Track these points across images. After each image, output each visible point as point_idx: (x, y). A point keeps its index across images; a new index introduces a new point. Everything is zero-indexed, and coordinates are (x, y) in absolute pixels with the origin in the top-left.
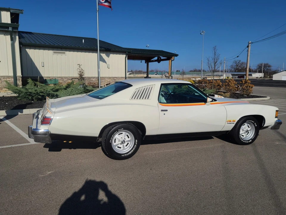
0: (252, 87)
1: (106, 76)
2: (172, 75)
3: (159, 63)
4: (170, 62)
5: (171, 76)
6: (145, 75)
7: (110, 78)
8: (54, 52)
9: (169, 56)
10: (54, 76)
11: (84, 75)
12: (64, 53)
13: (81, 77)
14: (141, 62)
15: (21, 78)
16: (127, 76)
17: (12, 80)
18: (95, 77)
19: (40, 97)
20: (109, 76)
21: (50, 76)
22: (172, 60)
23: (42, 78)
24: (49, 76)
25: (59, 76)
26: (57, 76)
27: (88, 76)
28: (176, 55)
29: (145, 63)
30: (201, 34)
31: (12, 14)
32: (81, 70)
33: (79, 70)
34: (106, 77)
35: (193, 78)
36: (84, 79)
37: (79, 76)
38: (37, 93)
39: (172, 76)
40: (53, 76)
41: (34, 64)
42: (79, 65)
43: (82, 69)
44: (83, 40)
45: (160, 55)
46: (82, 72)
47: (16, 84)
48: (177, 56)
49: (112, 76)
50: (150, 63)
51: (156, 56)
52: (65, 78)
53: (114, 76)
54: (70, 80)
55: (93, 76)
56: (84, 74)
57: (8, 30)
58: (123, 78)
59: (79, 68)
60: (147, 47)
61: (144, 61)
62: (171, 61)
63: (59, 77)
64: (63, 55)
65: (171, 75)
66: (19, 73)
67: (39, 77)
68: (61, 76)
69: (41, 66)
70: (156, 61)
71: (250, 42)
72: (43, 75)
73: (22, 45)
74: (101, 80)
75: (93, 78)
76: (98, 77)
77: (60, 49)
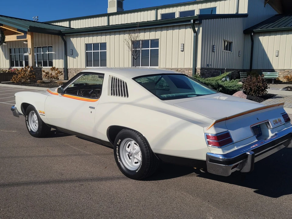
10: (291, 68)
15: (200, 70)
17: (191, 72)
72: (275, 67)
73: (254, 33)
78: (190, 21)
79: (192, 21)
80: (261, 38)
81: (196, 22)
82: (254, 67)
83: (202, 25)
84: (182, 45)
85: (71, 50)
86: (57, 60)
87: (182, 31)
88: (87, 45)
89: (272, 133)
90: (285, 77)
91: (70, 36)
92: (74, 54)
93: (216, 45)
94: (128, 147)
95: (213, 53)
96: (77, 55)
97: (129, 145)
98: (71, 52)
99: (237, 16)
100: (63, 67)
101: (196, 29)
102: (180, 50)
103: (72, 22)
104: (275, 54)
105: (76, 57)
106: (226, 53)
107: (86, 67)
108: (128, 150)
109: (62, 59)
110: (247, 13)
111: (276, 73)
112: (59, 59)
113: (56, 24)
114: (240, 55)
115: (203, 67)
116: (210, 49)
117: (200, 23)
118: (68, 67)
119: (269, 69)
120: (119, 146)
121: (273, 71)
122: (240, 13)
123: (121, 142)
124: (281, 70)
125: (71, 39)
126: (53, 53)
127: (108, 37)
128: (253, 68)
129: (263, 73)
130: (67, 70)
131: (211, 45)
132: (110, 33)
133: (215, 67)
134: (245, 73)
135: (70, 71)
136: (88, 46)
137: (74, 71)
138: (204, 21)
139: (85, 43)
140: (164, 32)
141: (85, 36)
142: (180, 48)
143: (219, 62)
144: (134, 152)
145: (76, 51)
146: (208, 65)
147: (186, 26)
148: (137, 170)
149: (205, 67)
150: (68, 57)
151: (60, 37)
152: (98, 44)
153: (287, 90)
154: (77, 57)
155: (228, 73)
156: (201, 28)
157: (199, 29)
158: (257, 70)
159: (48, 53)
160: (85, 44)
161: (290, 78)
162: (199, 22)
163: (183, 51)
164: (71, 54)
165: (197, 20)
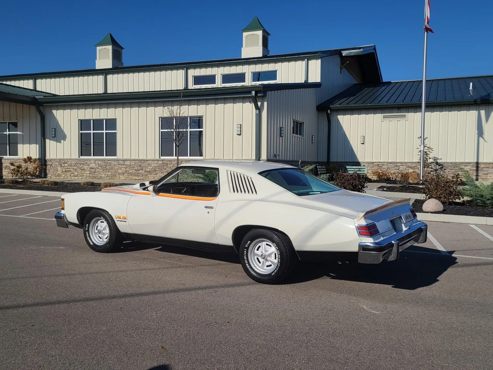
8: (384, 117)
10: (382, 161)
12: (404, 116)
18: (470, 163)
21: (374, 161)
24: (371, 161)
25: (390, 161)
26: (387, 161)
27: (454, 161)
36: (442, 168)
40: (379, 161)
41: (348, 142)
44: (471, 84)
52: (402, 165)
54: (411, 168)
55: (466, 161)
57: (249, 95)
63: (390, 163)
64: (402, 122)
68: (395, 161)
69: (359, 143)
72: (360, 160)
73: (331, 110)
74: (487, 169)
75: (466, 166)
76: (477, 163)
77: (397, 110)
78: (250, 92)
79: (253, 93)
80: (340, 118)
81: (259, 95)
82: (333, 159)
83: (266, 99)
84: (239, 126)
85: (54, 130)
86: (26, 146)
87: (238, 105)
88: (81, 121)
89: (406, 227)
90: (375, 173)
91: (50, 106)
92: (59, 135)
93: (284, 126)
94: (258, 250)
95: (281, 138)
96: (64, 138)
97: (260, 247)
98: (54, 133)
99: (306, 85)
100: (38, 157)
101: (259, 104)
102: (236, 133)
103: (39, 81)
104: (360, 141)
105: (62, 141)
106: (296, 138)
107: (79, 157)
108: (259, 252)
109: (36, 144)
110: (320, 81)
111: (364, 167)
112: (30, 144)
113: (10, 84)
114: (313, 142)
115: (269, 158)
116: (277, 132)
117: (264, 97)
118: (48, 157)
119: (353, 161)
120: (247, 249)
121: (358, 164)
122: (310, 81)
123: (250, 243)
124: (369, 163)
125: (54, 112)
126: (18, 133)
127: (119, 110)
128: (331, 161)
129: (347, 167)
130: (45, 161)
131: (278, 126)
132: (123, 105)
133: (283, 159)
134: (323, 167)
135: (51, 163)
136: (84, 124)
137: (57, 163)
138: (269, 93)
139: (79, 118)
140: (211, 107)
141: (78, 107)
142: (236, 131)
143: (288, 151)
144: (267, 254)
145: (62, 131)
146: (275, 156)
147: (244, 100)
148: (272, 273)
149: (272, 158)
150: (47, 141)
151: (33, 108)
152: (102, 120)
153: (383, 190)
154: (64, 140)
155: (311, 167)
156: (265, 103)
157: (262, 105)
158: (336, 162)
159: (8, 133)
160: (79, 120)
161: (381, 174)
162: (263, 94)
163: (240, 135)
164: (54, 136)
165: (261, 91)
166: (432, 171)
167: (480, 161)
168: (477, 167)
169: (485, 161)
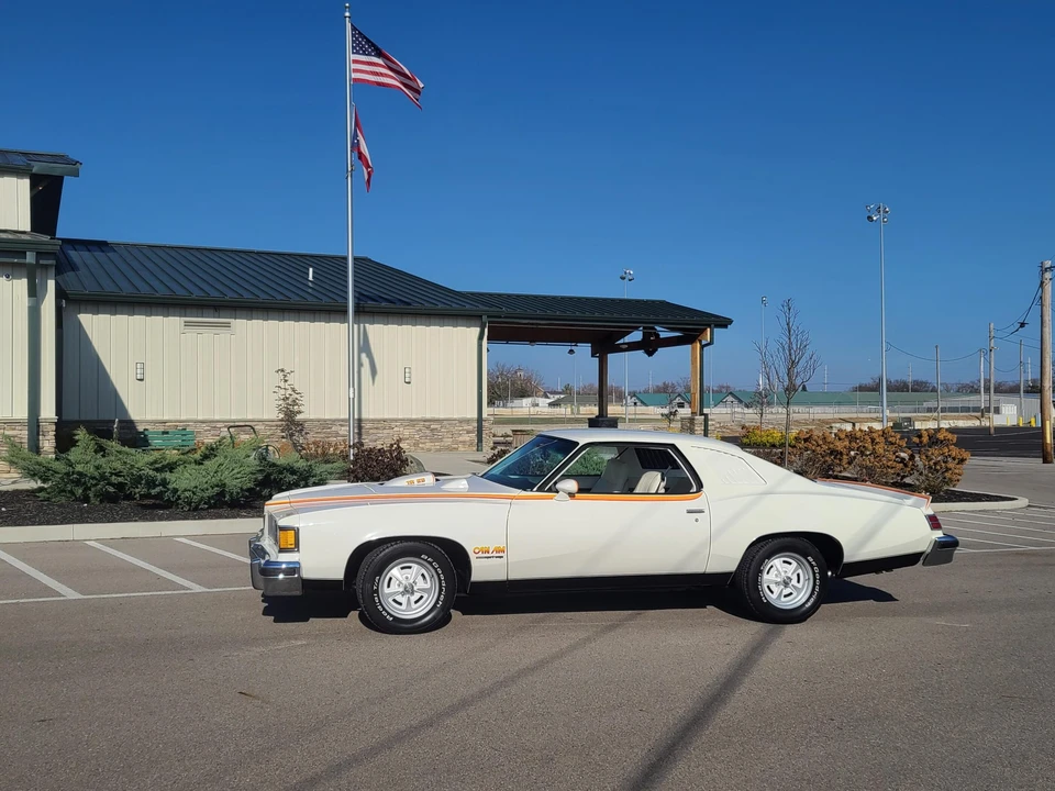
0: (962, 461)
1: (395, 417)
2: (706, 411)
3: (650, 354)
4: (694, 349)
5: (701, 414)
6: (595, 410)
7: (412, 422)
8: (187, 324)
9: (692, 327)
10: (183, 418)
11: (300, 412)
12: (228, 325)
13: (291, 423)
14: (571, 352)
15: (54, 427)
16: (485, 416)
17: (25, 433)
19: (111, 489)
20: (409, 416)
21: (166, 418)
22: (704, 342)
23: (129, 424)
24: (160, 418)
25: (200, 418)
26: (194, 417)
27: (322, 417)
28: (724, 323)
29: (592, 356)
30: (870, 218)
31: (36, 180)
32: (290, 392)
33: (283, 392)
34: (396, 420)
35: (845, 421)
36: (302, 430)
37: (281, 416)
38: (103, 477)
39: (706, 415)
40: (178, 418)
42: (283, 371)
43: (294, 391)
44: (311, 270)
45: (657, 323)
46: (295, 403)
47: (36, 448)
48: (725, 326)
49: (420, 417)
50: (612, 358)
51: (637, 328)
52: (226, 426)
53: (428, 416)
56: (302, 408)
57: (22, 261)
58: (468, 421)
59: (282, 384)
60: (623, 278)
61: (584, 349)
62: (702, 347)
63: (203, 422)
64: (224, 335)
65: (701, 410)
66: (48, 411)
67: (119, 421)
68: (211, 417)
69: (132, 377)
70: (633, 347)
71: (1048, 264)
72: (136, 416)
73: (67, 300)
74: (375, 431)
75: (341, 425)
76: (360, 420)
77: (212, 311)
78: (23, 254)
79: (30, 258)
80: (84, 319)
97: (770, 568)
101: (38, 282)
104: (134, 374)
110: (29, 230)
121: (131, 425)
124: (156, 423)
157: (45, 285)
166: (283, 437)
167: (364, 416)
168: (360, 428)
169: (371, 417)
